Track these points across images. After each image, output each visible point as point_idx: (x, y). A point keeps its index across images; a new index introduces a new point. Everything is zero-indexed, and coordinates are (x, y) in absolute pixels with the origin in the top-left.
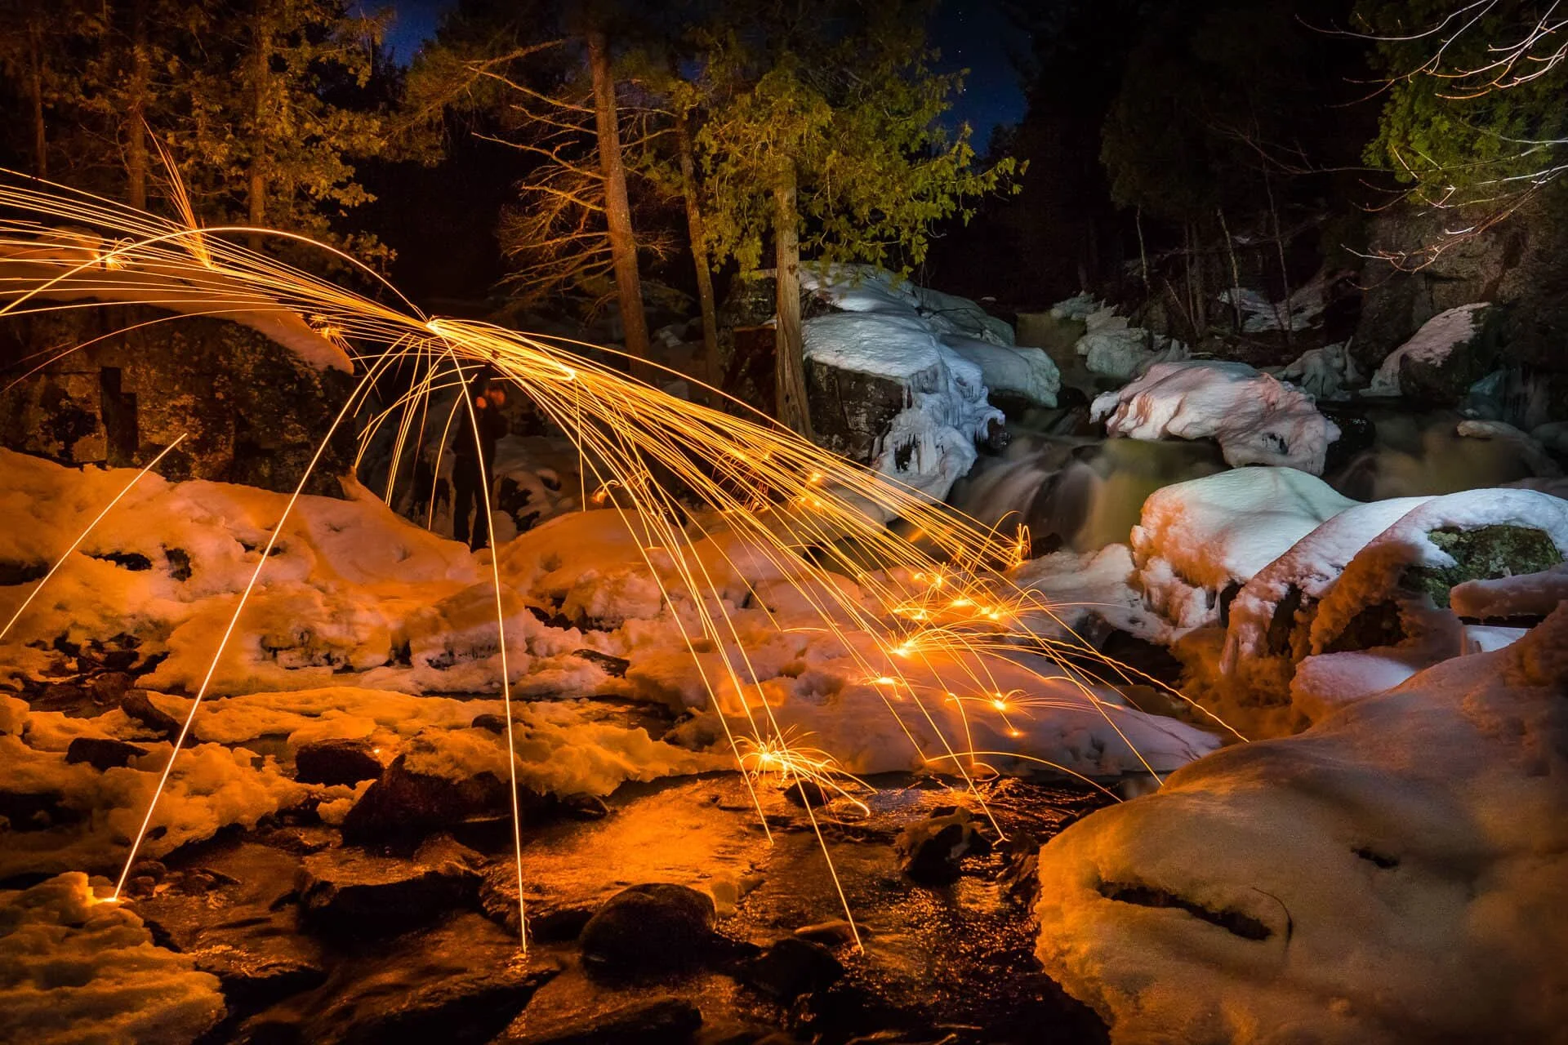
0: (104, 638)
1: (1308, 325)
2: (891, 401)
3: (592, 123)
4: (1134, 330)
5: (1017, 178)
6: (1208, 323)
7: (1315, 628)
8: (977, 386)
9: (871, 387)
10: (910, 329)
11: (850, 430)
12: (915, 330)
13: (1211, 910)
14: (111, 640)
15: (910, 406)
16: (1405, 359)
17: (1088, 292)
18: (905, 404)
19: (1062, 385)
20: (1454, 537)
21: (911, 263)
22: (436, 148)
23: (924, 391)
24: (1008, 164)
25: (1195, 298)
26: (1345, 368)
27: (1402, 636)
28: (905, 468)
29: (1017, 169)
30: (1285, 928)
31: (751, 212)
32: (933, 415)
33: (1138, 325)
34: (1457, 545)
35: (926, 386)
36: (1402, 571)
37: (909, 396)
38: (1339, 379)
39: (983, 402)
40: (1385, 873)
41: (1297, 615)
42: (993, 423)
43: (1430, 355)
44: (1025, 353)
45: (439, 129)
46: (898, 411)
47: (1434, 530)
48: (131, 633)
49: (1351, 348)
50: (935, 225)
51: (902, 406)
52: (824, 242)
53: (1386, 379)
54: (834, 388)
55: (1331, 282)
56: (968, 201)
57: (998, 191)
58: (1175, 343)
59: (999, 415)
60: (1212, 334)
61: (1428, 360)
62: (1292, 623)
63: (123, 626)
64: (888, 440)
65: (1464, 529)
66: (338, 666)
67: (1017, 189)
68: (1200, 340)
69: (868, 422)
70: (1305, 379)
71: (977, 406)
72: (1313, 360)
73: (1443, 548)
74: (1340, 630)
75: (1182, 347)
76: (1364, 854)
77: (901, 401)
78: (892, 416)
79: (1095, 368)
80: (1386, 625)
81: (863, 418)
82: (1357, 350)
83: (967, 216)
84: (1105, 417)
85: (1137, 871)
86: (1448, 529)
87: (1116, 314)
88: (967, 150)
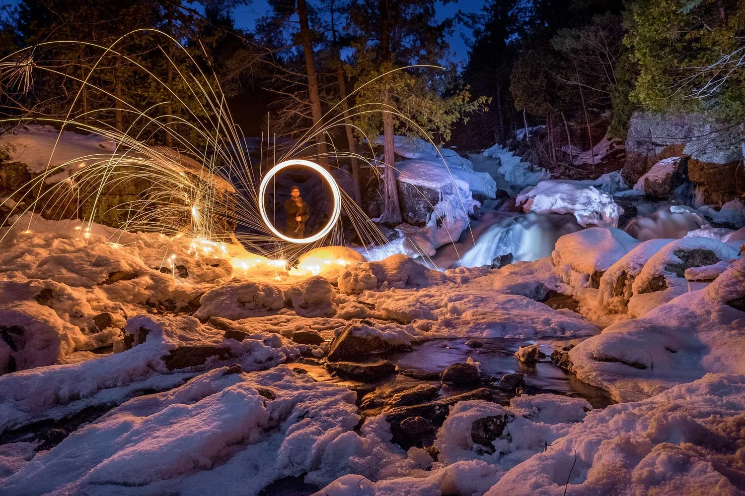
0: (163, 300)
1: (600, 161)
2: (434, 198)
3: (306, 81)
4: (525, 163)
5: (487, 105)
6: (558, 161)
7: (634, 285)
8: (468, 191)
9: (425, 192)
10: (438, 167)
11: (416, 211)
12: (441, 167)
13: (628, 363)
14: (165, 301)
15: (442, 200)
16: (647, 179)
17: (499, 144)
18: (440, 199)
19: (498, 189)
20: (682, 254)
21: (444, 140)
22: (233, 90)
23: (447, 194)
24: (483, 99)
25: (551, 149)
26: (619, 182)
27: (667, 287)
28: (440, 227)
29: (487, 101)
30: (651, 366)
31: (373, 118)
32: (451, 204)
33: (526, 161)
34: (684, 256)
35: (448, 191)
36: (666, 265)
37: (441, 196)
38: (617, 186)
39: (470, 198)
40: (674, 354)
41: (626, 282)
42: (475, 207)
43: (657, 178)
44: (481, 174)
45: (237, 82)
46: (437, 203)
47: (676, 251)
48: (172, 298)
49: (622, 173)
50: (453, 124)
51: (438, 200)
52: (407, 132)
53: (639, 188)
54: (409, 193)
55: (609, 143)
56: (467, 114)
57: (478, 110)
58: (544, 169)
59: (478, 204)
60: (559, 166)
61: (656, 180)
62: (624, 285)
63: (169, 295)
64: (433, 216)
65: (686, 251)
66: (268, 308)
67: (487, 110)
68: (554, 168)
69: (424, 207)
70: (603, 187)
71: (468, 199)
72: (605, 178)
73: (679, 257)
74: (645, 286)
75: (546, 171)
76: (667, 349)
77: (438, 198)
78: (434, 204)
79: (509, 180)
80: (661, 283)
81: (422, 206)
82: (624, 174)
83: (466, 120)
84: (522, 204)
85: (607, 353)
86: (680, 251)
87: (514, 155)
88: (467, 94)
